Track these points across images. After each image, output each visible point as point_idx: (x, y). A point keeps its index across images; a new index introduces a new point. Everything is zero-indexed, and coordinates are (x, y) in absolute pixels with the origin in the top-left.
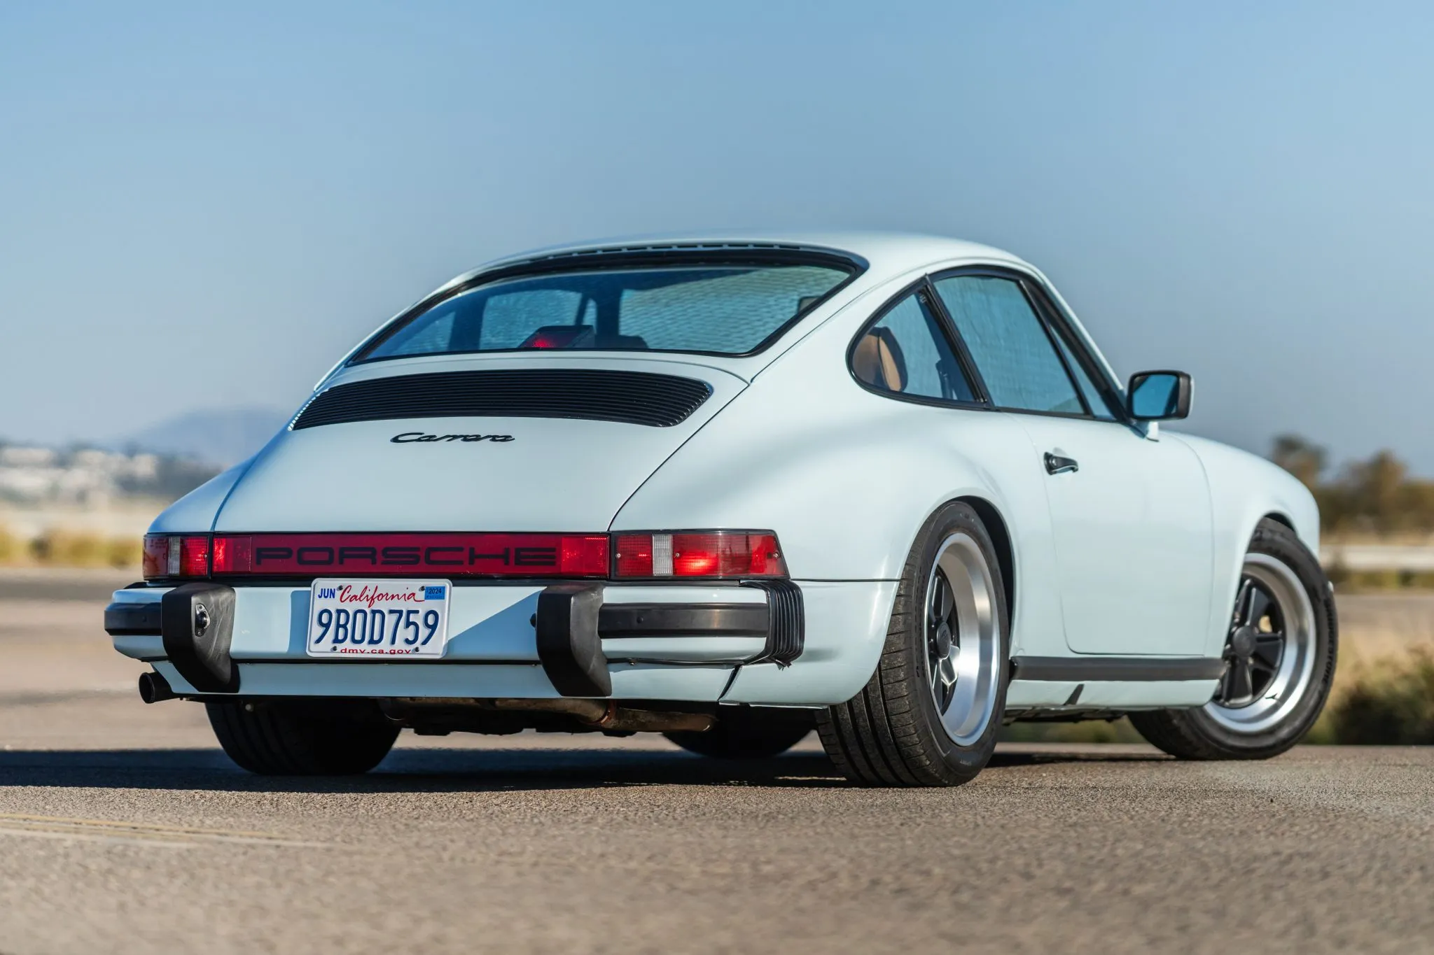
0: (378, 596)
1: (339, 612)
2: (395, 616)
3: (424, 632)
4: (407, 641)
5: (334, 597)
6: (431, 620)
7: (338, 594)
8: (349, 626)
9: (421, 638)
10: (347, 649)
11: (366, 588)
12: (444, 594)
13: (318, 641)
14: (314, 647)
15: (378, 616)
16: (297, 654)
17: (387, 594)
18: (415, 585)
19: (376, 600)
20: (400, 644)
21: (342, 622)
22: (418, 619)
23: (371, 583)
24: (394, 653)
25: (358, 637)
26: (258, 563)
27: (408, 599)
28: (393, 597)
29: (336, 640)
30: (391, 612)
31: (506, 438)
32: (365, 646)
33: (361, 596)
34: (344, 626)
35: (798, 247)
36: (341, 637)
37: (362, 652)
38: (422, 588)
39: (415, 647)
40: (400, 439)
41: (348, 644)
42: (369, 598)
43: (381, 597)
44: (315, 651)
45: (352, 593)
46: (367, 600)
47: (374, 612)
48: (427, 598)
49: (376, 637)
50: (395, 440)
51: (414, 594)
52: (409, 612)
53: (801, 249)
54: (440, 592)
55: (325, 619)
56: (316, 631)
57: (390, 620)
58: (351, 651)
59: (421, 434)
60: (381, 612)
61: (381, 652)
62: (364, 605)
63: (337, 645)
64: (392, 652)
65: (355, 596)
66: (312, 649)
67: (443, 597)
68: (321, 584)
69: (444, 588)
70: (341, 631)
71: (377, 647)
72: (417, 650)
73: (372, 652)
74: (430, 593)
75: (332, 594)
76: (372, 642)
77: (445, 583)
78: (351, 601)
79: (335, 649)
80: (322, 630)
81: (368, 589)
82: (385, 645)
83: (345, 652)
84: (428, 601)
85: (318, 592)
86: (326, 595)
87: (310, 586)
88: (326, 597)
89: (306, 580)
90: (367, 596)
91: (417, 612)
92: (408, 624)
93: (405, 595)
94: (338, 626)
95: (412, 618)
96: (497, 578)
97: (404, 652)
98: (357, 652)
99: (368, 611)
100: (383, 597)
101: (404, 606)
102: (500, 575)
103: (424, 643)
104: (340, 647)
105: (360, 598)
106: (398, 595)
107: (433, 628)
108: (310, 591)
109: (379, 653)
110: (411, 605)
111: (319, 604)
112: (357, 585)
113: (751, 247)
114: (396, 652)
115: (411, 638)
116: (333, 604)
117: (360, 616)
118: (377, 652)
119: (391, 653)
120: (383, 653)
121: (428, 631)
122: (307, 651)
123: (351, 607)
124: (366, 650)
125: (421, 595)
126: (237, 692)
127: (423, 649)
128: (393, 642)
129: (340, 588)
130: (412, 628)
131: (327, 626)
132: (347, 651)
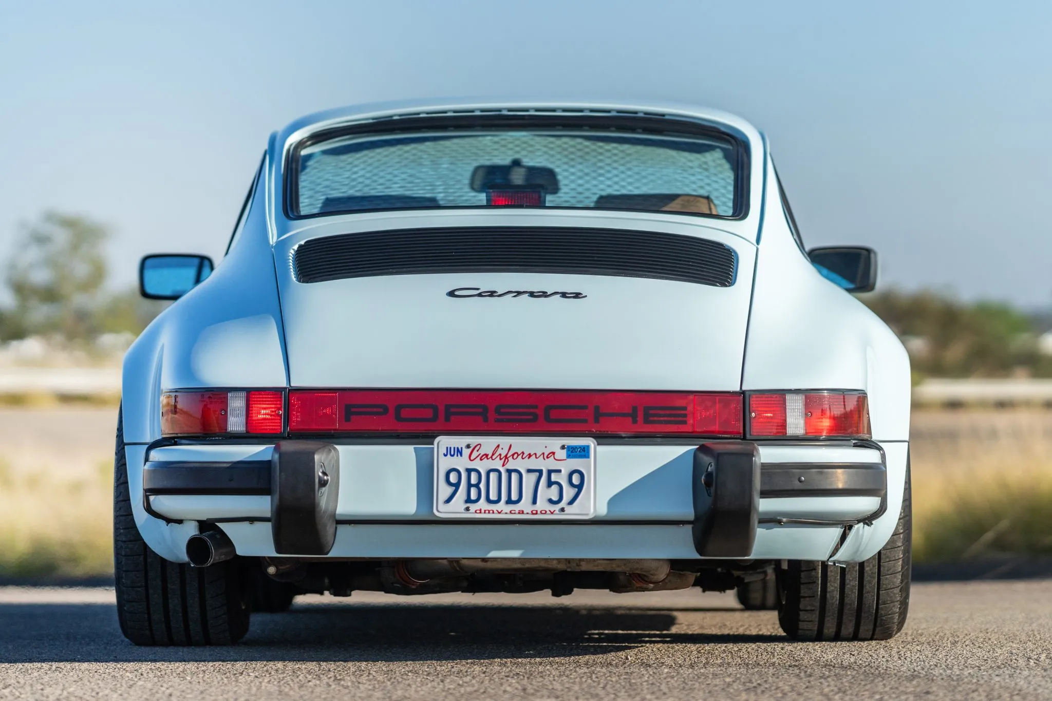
0: (513, 455)
1: (469, 471)
2: (534, 476)
3: (568, 493)
4: (551, 501)
5: (461, 455)
6: (576, 479)
7: (466, 452)
8: (482, 486)
9: (567, 497)
10: (481, 509)
11: (498, 446)
12: (588, 452)
13: (448, 501)
14: (442, 507)
15: (514, 476)
16: (424, 516)
17: (523, 453)
18: (555, 444)
19: (510, 459)
20: (541, 504)
21: (474, 480)
22: (562, 479)
23: (504, 442)
24: (536, 513)
25: (493, 496)
26: (348, 419)
27: (547, 458)
28: (530, 456)
29: (468, 500)
30: (529, 471)
31: (577, 295)
32: (502, 506)
33: (493, 455)
34: (477, 486)
35: (663, 115)
36: (473, 496)
37: (499, 513)
38: (563, 447)
39: (561, 507)
40: (457, 293)
41: (482, 504)
42: (502, 457)
43: (515, 456)
44: (443, 511)
45: (482, 452)
46: (501, 459)
47: (509, 472)
48: (569, 456)
49: (514, 497)
50: (452, 294)
51: (554, 453)
52: (550, 472)
53: (667, 117)
54: (584, 451)
55: (453, 478)
56: (444, 491)
57: (529, 481)
58: (487, 512)
59: (478, 289)
60: (516, 471)
61: (522, 512)
62: (497, 464)
63: (468, 505)
64: (534, 512)
65: (487, 455)
66: (440, 509)
67: (587, 456)
68: (444, 442)
69: (588, 447)
70: (473, 492)
71: (517, 507)
72: (562, 510)
73: (511, 512)
74: (572, 452)
75: (459, 452)
76: (509, 501)
77: (590, 442)
78: (481, 460)
79: (467, 509)
80: (450, 490)
81: (500, 447)
82: (525, 504)
83: (480, 513)
84: (569, 460)
85: (443, 450)
86: (452, 453)
87: (433, 444)
88: (452, 456)
89: (429, 437)
90: (500, 455)
91: (559, 471)
92: (550, 484)
93: (543, 454)
94: (470, 485)
95: (554, 477)
96: (625, 437)
97: (548, 512)
98: (493, 513)
99: (502, 470)
100: (518, 455)
101: (544, 465)
102: (629, 434)
103: (571, 502)
104: (473, 507)
105: (491, 457)
106: (535, 454)
107: (580, 487)
108: (433, 448)
109: (519, 513)
110: (551, 464)
111: (444, 464)
112: (488, 443)
113: (614, 114)
114: (539, 512)
115: (555, 498)
116: (462, 463)
117: (493, 477)
118: (517, 512)
119: (533, 514)
120: (523, 512)
121: (573, 491)
122: (435, 511)
123: (482, 466)
124: (503, 511)
125: (562, 454)
126: (327, 554)
127: (569, 509)
128: (534, 502)
129: (468, 446)
130: (555, 488)
131: (457, 486)
132: (483, 511)
